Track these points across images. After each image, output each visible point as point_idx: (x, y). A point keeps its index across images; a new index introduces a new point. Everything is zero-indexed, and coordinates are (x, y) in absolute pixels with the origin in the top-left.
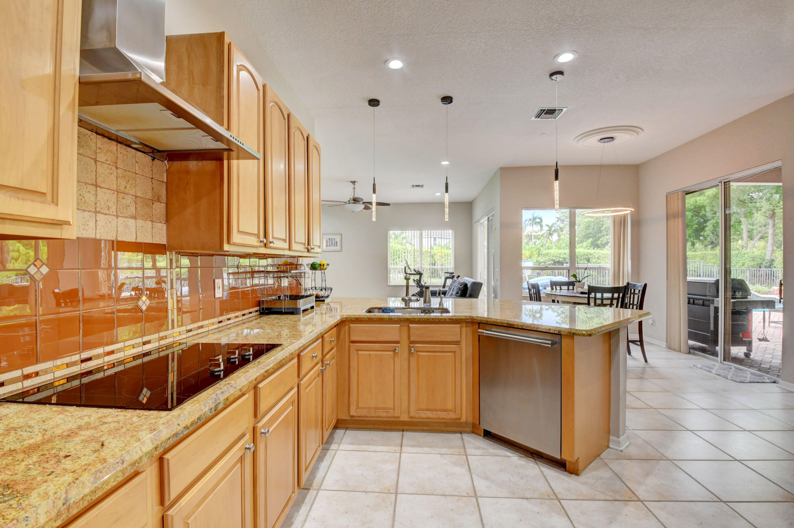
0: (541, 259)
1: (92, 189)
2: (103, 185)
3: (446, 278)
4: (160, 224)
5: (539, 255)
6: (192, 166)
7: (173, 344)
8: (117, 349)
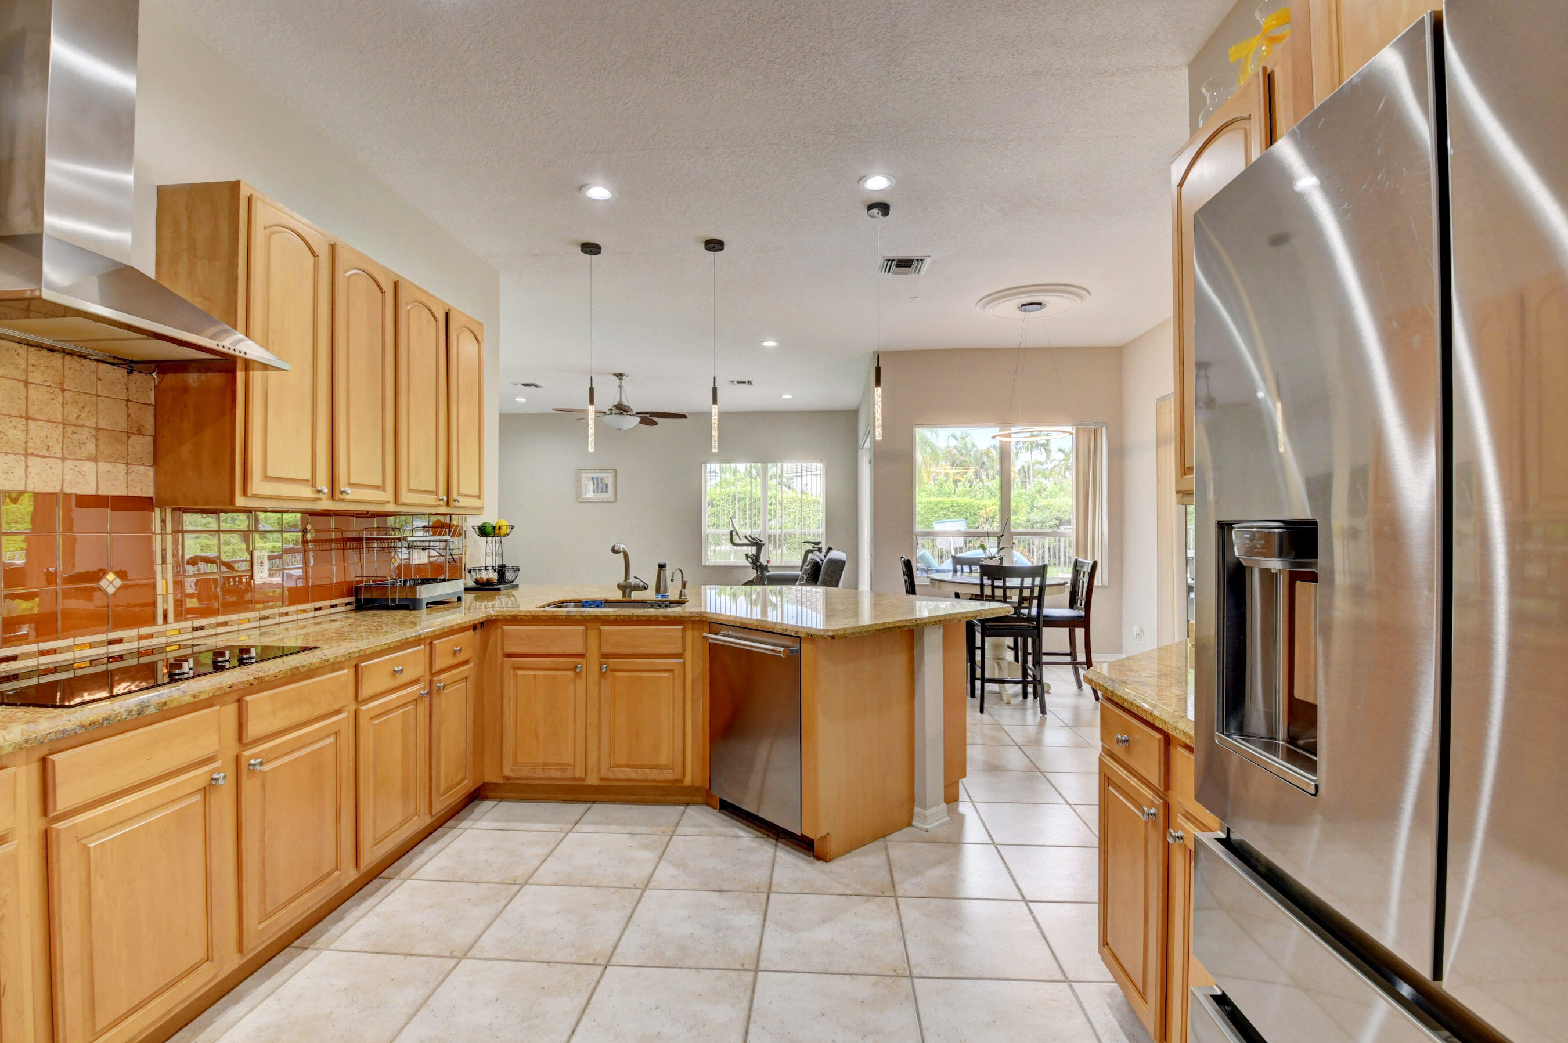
0: (1035, 516)
1: (21, 423)
2: (37, 417)
3: (808, 552)
4: (142, 467)
5: (1032, 508)
6: (191, 381)
7: (167, 646)
8: (62, 648)
